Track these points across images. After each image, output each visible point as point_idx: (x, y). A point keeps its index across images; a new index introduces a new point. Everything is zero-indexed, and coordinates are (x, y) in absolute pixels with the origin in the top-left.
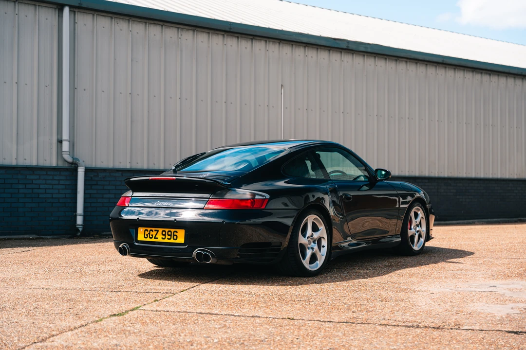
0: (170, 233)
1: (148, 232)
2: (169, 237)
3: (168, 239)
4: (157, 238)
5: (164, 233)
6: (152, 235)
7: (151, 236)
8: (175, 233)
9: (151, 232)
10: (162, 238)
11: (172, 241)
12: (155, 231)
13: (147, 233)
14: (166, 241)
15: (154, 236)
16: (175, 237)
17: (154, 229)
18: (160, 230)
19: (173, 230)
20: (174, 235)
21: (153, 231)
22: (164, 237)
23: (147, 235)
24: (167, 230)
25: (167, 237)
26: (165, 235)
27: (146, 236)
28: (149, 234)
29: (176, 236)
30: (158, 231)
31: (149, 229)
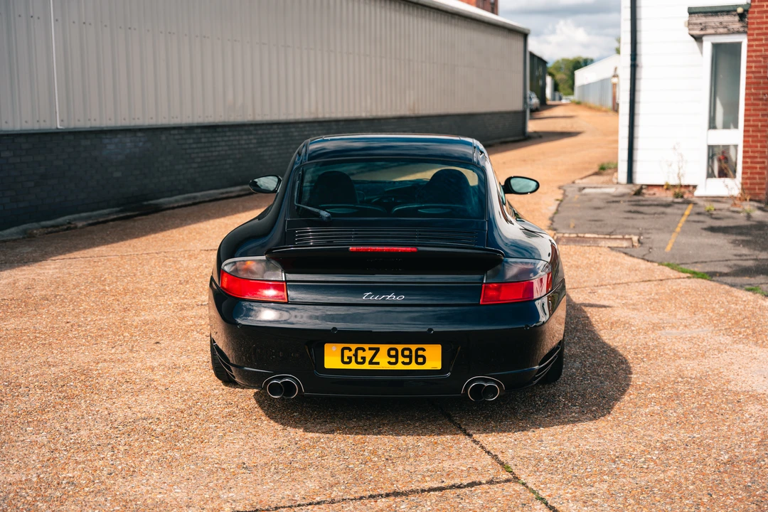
0: (407, 353)
1: (353, 352)
2: (407, 360)
3: (403, 363)
4: (378, 363)
5: (393, 353)
6: (364, 358)
7: (360, 360)
8: (420, 353)
9: (360, 353)
10: (390, 363)
11: (414, 366)
12: (370, 349)
13: (347, 353)
14: (400, 367)
15: (368, 360)
16: (420, 360)
17: (366, 346)
18: (384, 348)
19: (414, 347)
20: (417, 356)
21: (364, 350)
22: (393, 360)
23: (350, 358)
24: (400, 347)
25: (401, 359)
26: (396, 357)
27: (346, 360)
28: (356, 355)
29: (424, 358)
30: (377, 350)
31: (354, 347)
